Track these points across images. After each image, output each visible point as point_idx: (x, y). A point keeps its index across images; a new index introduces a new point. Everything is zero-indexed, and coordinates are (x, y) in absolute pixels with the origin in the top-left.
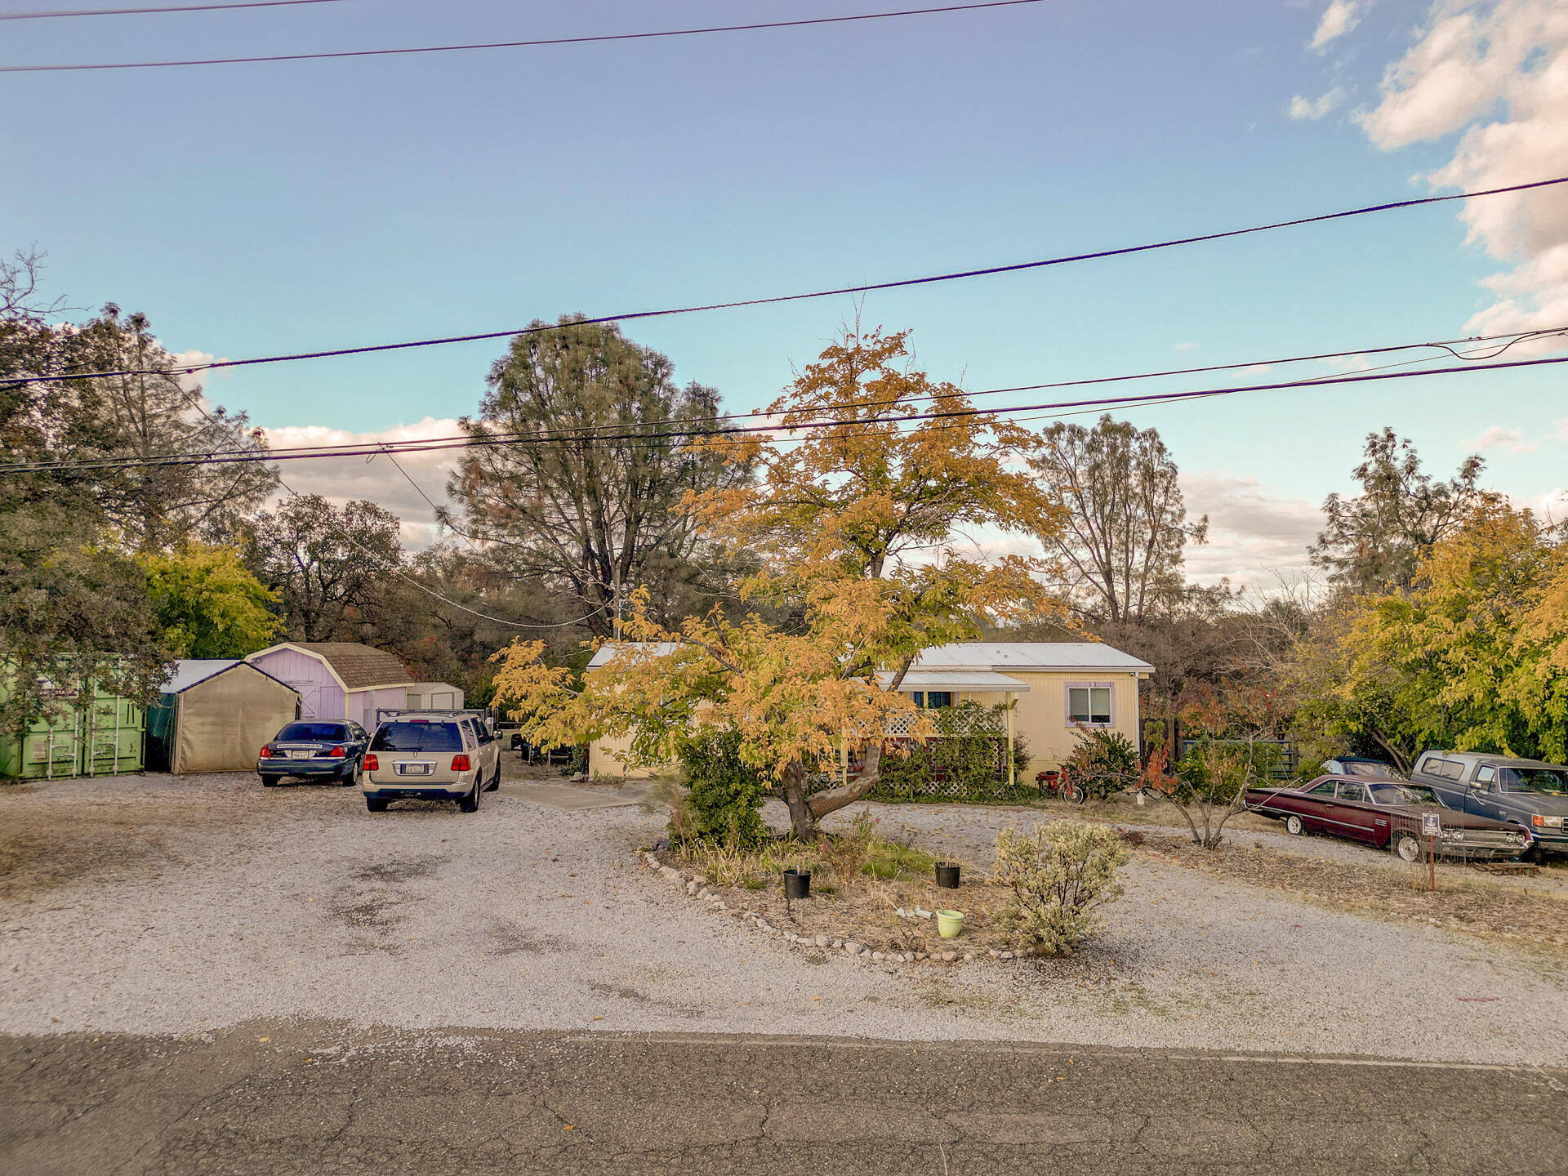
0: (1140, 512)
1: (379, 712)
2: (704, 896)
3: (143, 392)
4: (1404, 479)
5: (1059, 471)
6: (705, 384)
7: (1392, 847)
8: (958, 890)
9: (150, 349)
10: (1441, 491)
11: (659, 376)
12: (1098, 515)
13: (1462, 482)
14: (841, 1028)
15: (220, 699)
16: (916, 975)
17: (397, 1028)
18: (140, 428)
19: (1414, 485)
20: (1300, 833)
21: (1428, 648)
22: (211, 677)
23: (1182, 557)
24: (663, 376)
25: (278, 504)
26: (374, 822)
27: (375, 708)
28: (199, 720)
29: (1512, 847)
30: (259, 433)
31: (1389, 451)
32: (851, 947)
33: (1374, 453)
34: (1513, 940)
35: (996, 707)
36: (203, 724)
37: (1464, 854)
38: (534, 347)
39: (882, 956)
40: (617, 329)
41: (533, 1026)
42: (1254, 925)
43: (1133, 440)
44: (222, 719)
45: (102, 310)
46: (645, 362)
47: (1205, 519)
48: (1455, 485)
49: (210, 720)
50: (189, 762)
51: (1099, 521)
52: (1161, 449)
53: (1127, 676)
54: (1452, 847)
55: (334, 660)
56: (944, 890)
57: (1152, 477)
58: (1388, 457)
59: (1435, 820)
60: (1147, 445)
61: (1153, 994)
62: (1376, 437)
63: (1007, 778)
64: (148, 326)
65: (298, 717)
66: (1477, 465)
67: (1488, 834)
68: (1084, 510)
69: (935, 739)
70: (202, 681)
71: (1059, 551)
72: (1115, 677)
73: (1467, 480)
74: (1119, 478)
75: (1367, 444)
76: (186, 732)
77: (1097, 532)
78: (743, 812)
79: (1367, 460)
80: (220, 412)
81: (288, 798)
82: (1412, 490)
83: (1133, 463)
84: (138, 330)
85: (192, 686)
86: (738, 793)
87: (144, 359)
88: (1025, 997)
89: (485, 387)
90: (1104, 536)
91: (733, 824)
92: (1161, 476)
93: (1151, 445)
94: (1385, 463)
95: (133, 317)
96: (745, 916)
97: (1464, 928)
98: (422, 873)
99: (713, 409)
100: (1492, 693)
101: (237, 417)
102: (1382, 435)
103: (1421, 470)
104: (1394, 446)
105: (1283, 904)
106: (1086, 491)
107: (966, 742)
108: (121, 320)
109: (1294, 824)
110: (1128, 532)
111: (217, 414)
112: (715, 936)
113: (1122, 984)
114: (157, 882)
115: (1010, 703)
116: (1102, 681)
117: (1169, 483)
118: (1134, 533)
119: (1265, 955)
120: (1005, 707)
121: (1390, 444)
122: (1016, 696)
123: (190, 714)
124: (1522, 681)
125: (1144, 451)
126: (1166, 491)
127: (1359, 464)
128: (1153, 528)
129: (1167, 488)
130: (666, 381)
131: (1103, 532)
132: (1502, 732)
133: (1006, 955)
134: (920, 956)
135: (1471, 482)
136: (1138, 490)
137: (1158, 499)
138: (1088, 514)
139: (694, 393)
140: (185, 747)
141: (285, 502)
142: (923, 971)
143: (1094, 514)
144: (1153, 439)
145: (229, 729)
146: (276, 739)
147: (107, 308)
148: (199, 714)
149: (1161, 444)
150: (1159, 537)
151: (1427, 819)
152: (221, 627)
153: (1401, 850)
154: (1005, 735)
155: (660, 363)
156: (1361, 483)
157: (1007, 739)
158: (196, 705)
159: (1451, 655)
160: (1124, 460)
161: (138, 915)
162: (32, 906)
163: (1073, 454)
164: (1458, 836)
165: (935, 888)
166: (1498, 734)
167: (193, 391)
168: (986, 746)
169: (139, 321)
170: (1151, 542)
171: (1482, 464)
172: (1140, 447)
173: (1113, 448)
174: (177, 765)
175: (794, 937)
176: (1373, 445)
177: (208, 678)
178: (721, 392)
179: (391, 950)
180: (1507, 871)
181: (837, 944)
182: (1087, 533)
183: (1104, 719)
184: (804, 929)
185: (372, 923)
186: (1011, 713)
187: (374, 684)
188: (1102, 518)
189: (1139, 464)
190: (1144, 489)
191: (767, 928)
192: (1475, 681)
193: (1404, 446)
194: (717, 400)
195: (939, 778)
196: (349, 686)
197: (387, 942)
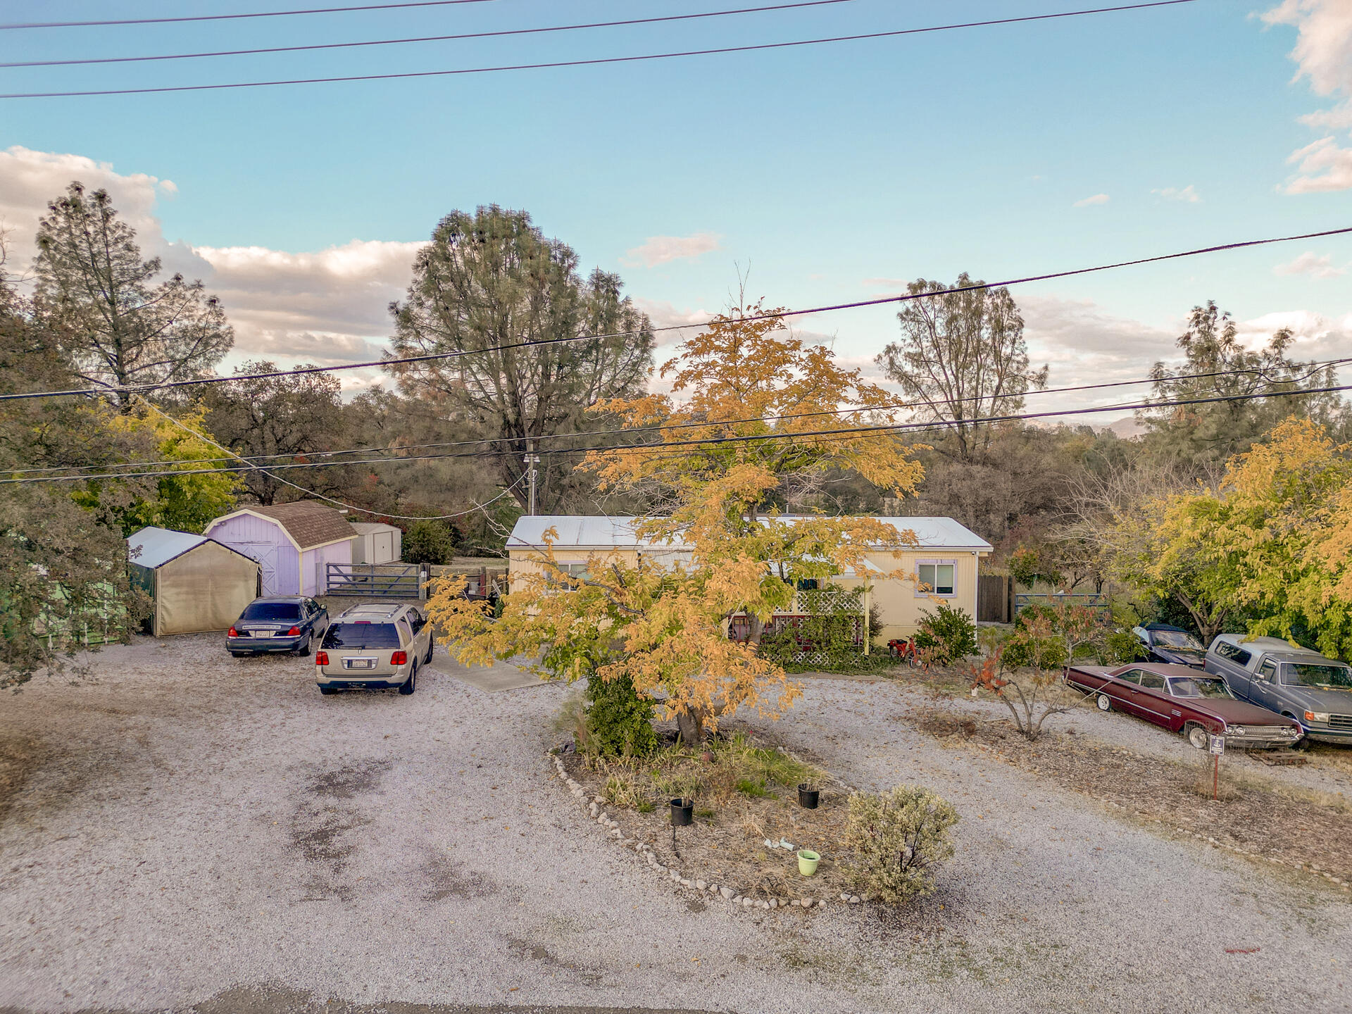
0: (989, 361)
1: (328, 565)
2: (604, 821)
3: (109, 264)
4: (1222, 349)
5: (919, 322)
6: (607, 270)
7: (1185, 733)
8: (817, 810)
9: (112, 223)
10: (1253, 359)
11: (566, 265)
12: (953, 363)
13: (1273, 352)
14: (714, 1000)
15: (192, 572)
16: (778, 926)
17: (349, 1003)
18: (108, 295)
19: (1230, 354)
20: (1108, 710)
21: (1229, 548)
22: (184, 553)
23: (1024, 402)
24: (570, 266)
25: (234, 371)
26: (327, 711)
27: (325, 562)
28: (174, 590)
29: (1285, 739)
30: (214, 301)
31: (1210, 322)
32: (726, 892)
33: (1198, 323)
34: (1277, 865)
35: (855, 589)
36: (178, 594)
37: (1244, 745)
38: (454, 235)
39: (751, 902)
40: (528, 217)
41: (461, 1001)
42: (1062, 847)
43: (986, 297)
44: (195, 590)
45: (68, 188)
46: (553, 253)
47: (1046, 368)
48: (1266, 354)
49: (184, 589)
50: (168, 627)
51: (954, 368)
52: (1011, 305)
53: (969, 554)
54: (1235, 741)
55: (288, 523)
56: (805, 811)
57: (1002, 330)
58: (1209, 327)
59: (1221, 742)
60: (999, 301)
61: (975, 949)
62: (1200, 310)
63: (863, 650)
64: (109, 201)
65: (259, 594)
66: (1286, 337)
67: (1266, 729)
68: (940, 358)
69: (803, 617)
70: (176, 557)
71: (917, 395)
72: (959, 555)
73: (1276, 350)
74: (973, 329)
75: (1192, 316)
76: (164, 601)
77: (951, 378)
78: (637, 726)
79: (1191, 330)
80: (178, 278)
81: (253, 674)
82: (1229, 359)
83: (986, 317)
84: (101, 205)
85: (168, 562)
86: (632, 710)
87: (108, 232)
88: (868, 956)
89: (412, 275)
90: (957, 382)
91: (629, 737)
92: (1009, 329)
93: (1002, 301)
94: (1205, 334)
95: (95, 194)
96: (638, 847)
97: (1237, 850)
98: (367, 785)
99: (615, 292)
100: (1282, 594)
101: (193, 286)
102: (1206, 307)
103: (1238, 339)
104: (1215, 317)
105: (1087, 817)
106: (943, 340)
107: (829, 620)
108: (87, 197)
109: (1103, 702)
110: (978, 381)
111: (175, 281)
112: (612, 874)
113: (949, 937)
114: (147, 799)
115: (867, 587)
116: (947, 559)
117: (1016, 335)
118: (983, 381)
119: (1069, 891)
120: (863, 590)
121: (1212, 316)
122: (873, 582)
123: (167, 586)
124: (1307, 590)
125: (996, 307)
126: (1014, 342)
127: (1182, 333)
128: (1000, 377)
129: (1014, 340)
130: (572, 272)
131: (956, 378)
132: (1288, 625)
133: (854, 899)
134: (782, 903)
135: (1280, 352)
136: (990, 342)
137: (1006, 350)
138: (944, 362)
139: (597, 278)
140: (164, 613)
141: (240, 369)
142: (786, 921)
143: (949, 362)
144: (1004, 297)
145: (201, 597)
146: (242, 617)
147: (72, 186)
148: (175, 585)
149: (1011, 301)
150: (1005, 384)
151: (1214, 741)
152: (189, 495)
153: (1192, 738)
154: (861, 614)
155: (567, 254)
156: (1183, 350)
157: (864, 617)
158: (172, 578)
159: (1248, 559)
160: (978, 313)
161: (131, 845)
162: (43, 834)
163: (933, 308)
164: (1241, 731)
165: (797, 807)
166: (1284, 627)
167: (152, 262)
168: (845, 624)
169: (101, 197)
170: (998, 388)
171: (1291, 337)
172: (992, 303)
173: (969, 302)
174: (159, 629)
175: (678, 878)
176: (1197, 317)
177: (180, 555)
178: (622, 279)
179: (344, 893)
180: (1280, 762)
181: (713, 888)
182: (942, 378)
183: (948, 590)
184: (687, 867)
185: (327, 856)
186: (868, 595)
187: (323, 541)
188: (956, 364)
189: (990, 319)
190: (994, 339)
191: (656, 865)
192: (1268, 583)
193: (1224, 318)
194: (619, 284)
195: (806, 649)
196: (302, 546)
197: (341, 882)
